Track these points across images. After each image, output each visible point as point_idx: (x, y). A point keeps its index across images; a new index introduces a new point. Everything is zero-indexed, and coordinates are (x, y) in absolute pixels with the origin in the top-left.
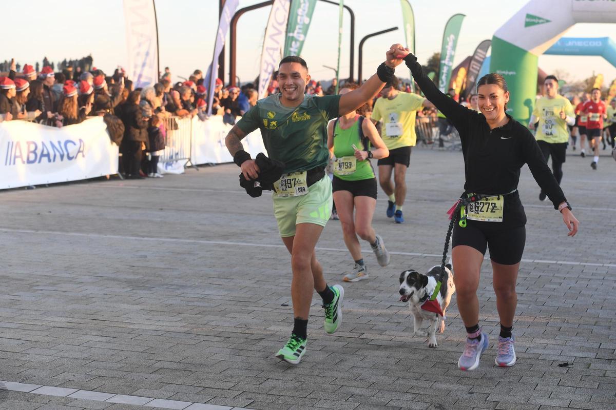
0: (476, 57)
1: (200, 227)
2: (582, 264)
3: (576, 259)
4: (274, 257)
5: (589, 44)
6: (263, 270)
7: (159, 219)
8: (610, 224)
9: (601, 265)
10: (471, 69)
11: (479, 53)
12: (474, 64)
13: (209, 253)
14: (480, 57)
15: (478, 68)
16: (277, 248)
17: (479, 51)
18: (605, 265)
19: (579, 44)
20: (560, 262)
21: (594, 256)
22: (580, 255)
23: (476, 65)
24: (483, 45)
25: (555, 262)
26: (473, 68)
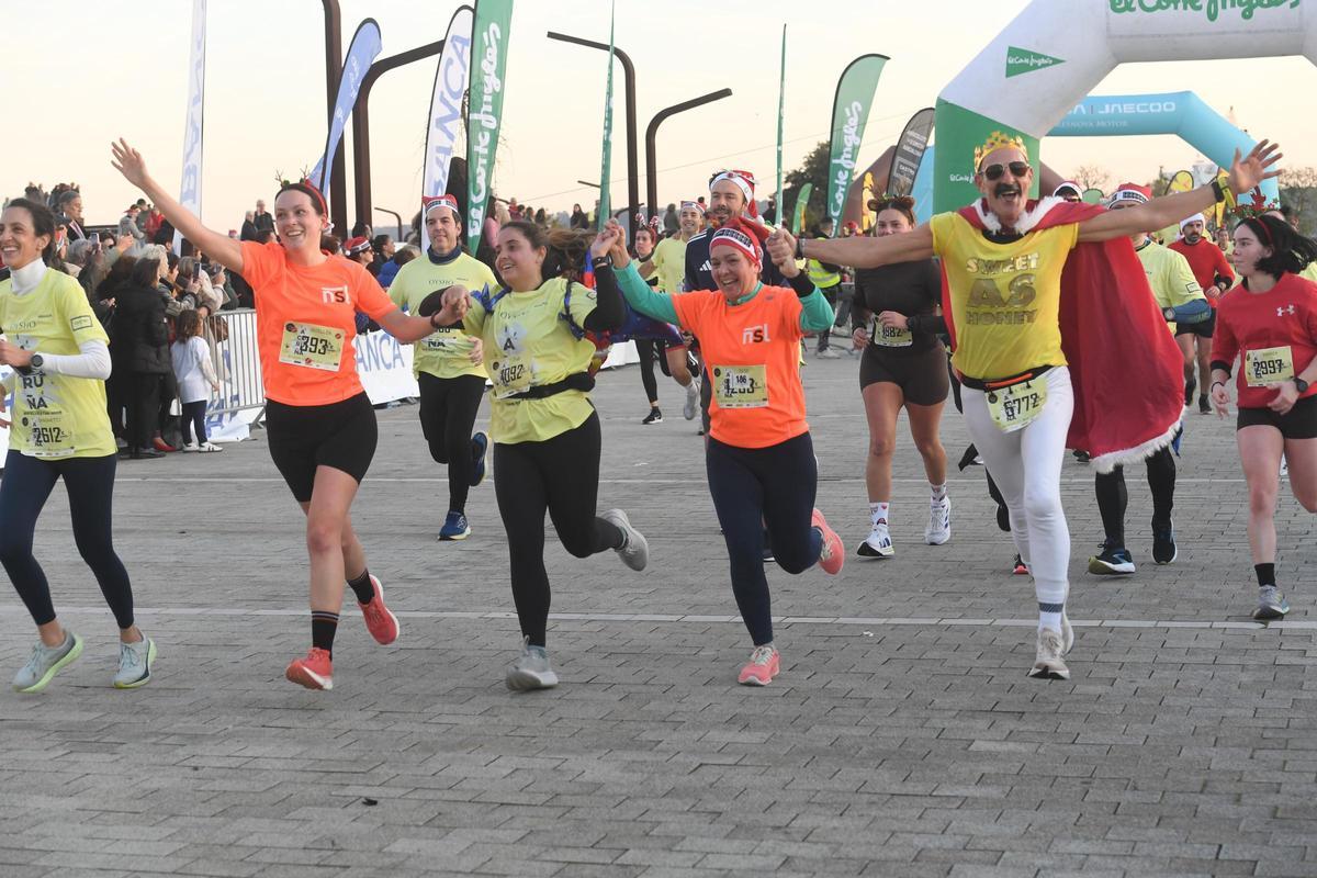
0: (906, 148)
1: (266, 575)
2: (1160, 624)
3: (1145, 613)
4: (429, 643)
5: (1148, 107)
6: (397, 681)
7: (173, 559)
8: (1219, 517)
9: (1208, 625)
10: (895, 174)
11: (911, 138)
12: (901, 163)
13: (274, 641)
14: (915, 148)
15: (912, 172)
16: (439, 620)
17: (910, 133)
18: (1216, 625)
19: (1128, 109)
20: (1107, 623)
21: (1189, 601)
22: (1156, 601)
23: (905, 165)
24: (919, 120)
25: (1096, 623)
26: (900, 172)
